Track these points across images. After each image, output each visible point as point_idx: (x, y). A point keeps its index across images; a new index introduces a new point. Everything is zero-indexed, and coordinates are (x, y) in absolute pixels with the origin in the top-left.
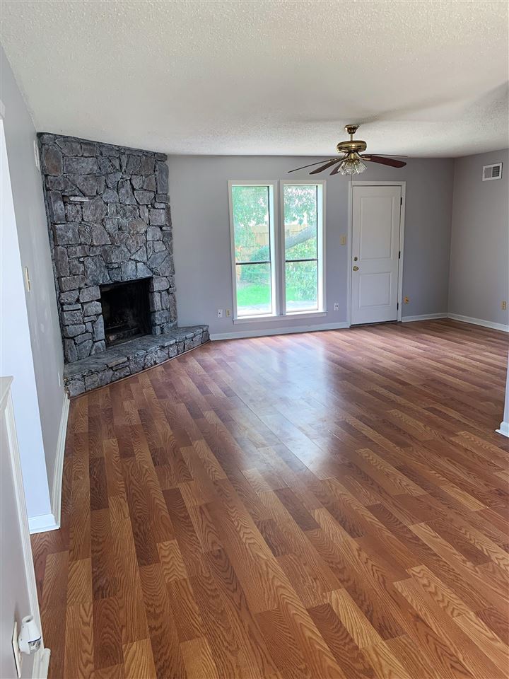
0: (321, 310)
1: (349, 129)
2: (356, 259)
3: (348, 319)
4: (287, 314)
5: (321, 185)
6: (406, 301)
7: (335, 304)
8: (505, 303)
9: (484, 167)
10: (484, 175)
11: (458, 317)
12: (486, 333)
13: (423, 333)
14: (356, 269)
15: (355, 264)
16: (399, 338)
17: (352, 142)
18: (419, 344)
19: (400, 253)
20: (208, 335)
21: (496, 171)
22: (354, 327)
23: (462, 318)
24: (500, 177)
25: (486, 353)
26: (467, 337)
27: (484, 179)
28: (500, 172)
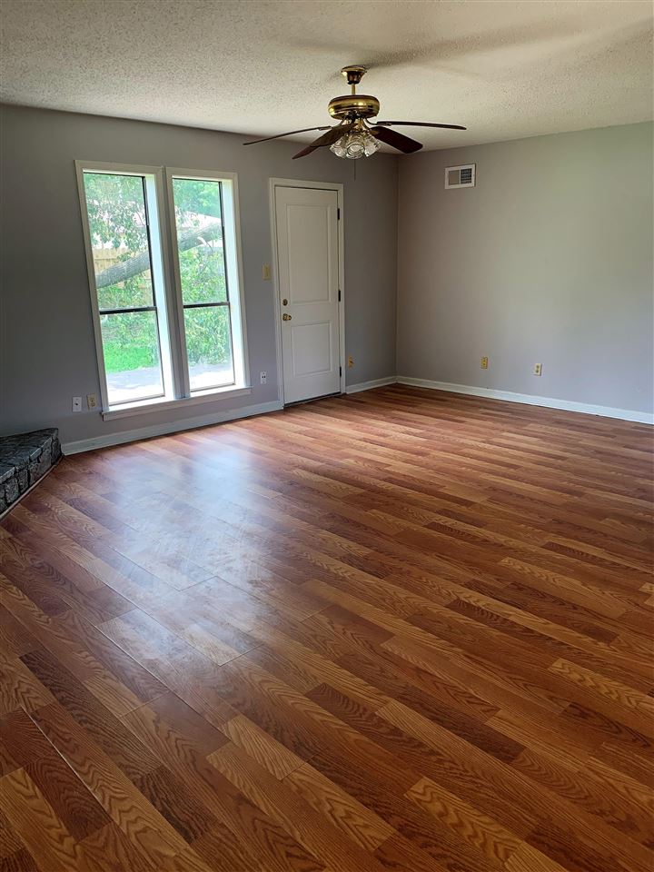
0: (241, 384)
1: (349, 73)
2: (285, 303)
3: (280, 396)
4: (193, 395)
5: (230, 181)
6: (350, 363)
7: (262, 375)
8: (485, 360)
9: (447, 170)
10: (447, 181)
11: (413, 381)
12: (470, 402)
13: (394, 409)
14: (286, 318)
15: (285, 310)
16: (373, 421)
17: (354, 97)
18: (407, 428)
19: (340, 292)
20: (58, 447)
21: (466, 175)
22: (291, 408)
23: (421, 383)
24: (472, 184)
25: (505, 434)
26: (452, 410)
27: (447, 187)
28: (473, 178)
